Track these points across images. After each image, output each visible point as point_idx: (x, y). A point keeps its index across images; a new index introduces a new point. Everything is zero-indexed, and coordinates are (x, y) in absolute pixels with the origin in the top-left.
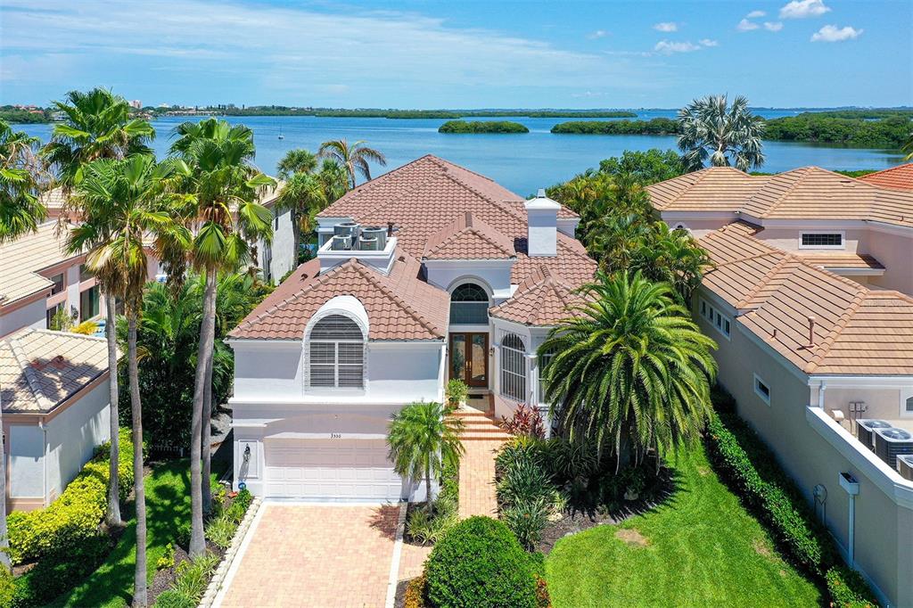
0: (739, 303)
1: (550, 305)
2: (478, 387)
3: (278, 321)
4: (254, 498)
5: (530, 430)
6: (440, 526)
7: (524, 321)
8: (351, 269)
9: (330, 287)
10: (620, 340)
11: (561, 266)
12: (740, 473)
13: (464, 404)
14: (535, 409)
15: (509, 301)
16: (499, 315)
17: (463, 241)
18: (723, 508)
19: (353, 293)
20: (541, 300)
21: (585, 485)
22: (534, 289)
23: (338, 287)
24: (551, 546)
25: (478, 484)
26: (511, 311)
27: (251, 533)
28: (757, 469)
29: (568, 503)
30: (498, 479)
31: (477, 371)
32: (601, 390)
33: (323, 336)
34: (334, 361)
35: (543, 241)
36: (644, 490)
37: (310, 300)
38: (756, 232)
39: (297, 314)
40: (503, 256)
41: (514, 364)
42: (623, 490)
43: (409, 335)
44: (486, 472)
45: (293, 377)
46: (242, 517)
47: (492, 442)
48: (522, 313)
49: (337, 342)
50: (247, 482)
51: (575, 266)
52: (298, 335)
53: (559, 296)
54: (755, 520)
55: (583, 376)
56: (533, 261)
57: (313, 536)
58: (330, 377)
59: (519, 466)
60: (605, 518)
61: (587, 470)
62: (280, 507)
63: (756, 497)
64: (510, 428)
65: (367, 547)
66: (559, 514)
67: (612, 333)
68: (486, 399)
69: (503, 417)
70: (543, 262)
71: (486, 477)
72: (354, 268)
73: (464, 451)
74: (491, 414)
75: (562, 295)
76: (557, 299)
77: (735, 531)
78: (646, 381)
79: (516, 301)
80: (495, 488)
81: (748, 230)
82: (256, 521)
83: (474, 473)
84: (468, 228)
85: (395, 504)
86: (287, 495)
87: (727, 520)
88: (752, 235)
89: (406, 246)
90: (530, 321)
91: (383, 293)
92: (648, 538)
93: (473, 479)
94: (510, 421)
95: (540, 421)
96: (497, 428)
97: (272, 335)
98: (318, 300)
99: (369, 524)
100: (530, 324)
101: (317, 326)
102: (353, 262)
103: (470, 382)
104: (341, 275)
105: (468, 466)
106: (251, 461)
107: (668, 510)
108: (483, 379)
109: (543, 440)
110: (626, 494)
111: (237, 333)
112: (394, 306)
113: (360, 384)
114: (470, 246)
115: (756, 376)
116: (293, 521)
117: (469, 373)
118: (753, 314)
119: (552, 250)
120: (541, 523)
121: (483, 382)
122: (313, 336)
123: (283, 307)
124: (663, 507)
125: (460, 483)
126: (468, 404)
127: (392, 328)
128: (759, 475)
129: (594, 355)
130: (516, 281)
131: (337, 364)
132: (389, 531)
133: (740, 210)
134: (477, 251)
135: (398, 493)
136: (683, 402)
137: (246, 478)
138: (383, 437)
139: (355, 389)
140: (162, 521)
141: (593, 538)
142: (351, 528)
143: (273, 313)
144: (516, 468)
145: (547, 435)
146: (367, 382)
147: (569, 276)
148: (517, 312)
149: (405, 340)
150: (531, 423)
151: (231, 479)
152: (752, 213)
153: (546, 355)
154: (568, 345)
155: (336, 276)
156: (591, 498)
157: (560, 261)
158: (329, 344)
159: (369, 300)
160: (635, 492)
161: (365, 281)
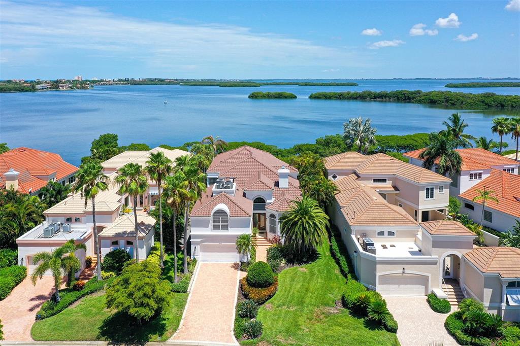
139: (226, 230)
146: (229, 229)
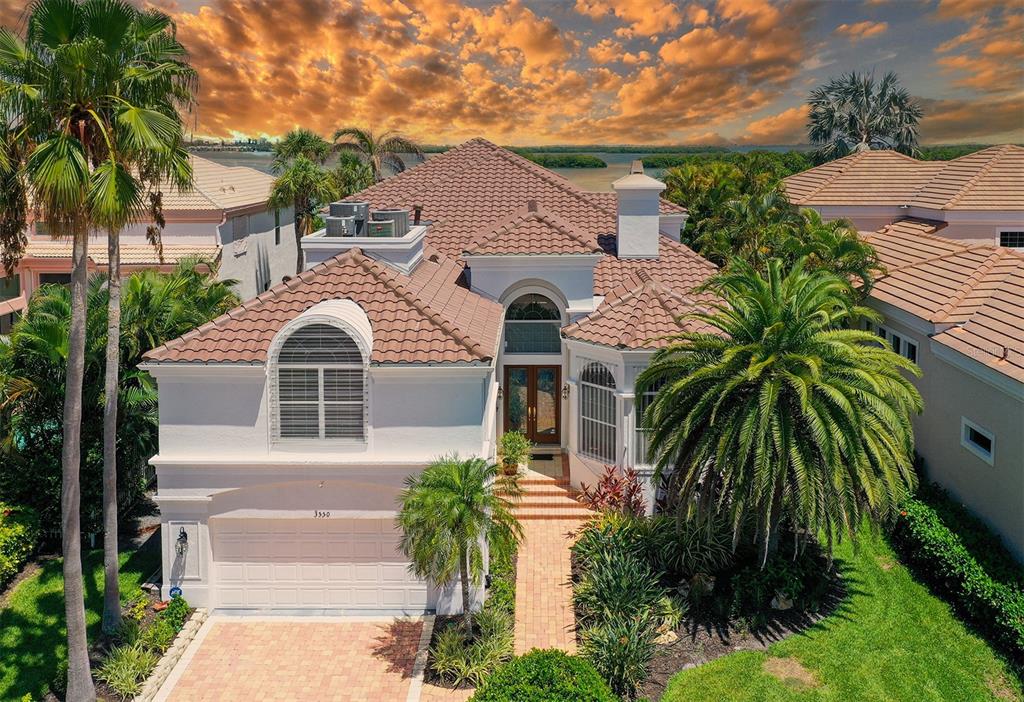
0: (936, 315)
1: (652, 320)
2: (547, 445)
3: (230, 335)
4: (194, 610)
5: (622, 504)
6: (483, 654)
7: (614, 342)
8: (351, 262)
9: (316, 287)
10: (771, 359)
11: (664, 271)
12: (950, 567)
13: (526, 467)
14: (631, 473)
15: (591, 316)
16: (577, 335)
17: (523, 230)
18: (926, 621)
19: (351, 295)
20: (638, 313)
21: (710, 587)
22: (630, 298)
23: (329, 287)
24: (662, 687)
25: (544, 585)
26: (594, 329)
27: (180, 669)
28: (979, 562)
29: (685, 615)
30: (575, 578)
31: (545, 424)
32: (742, 438)
33: (300, 358)
34: (316, 398)
35: (640, 236)
36: (801, 594)
37: (282, 306)
38: (936, 230)
39: (261, 325)
40: (582, 250)
41: (598, 407)
42: (770, 595)
43: (434, 356)
44: (558, 567)
45: (251, 422)
46: (170, 643)
47: (566, 521)
48: (612, 332)
49: (321, 367)
50: (183, 587)
51: (685, 271)
52: (260, 356)
53: (665, 308)
54: (981, 642)
55: (713, 416)
56: (624, 264)
57: (279, 673)
58: (312, 422)
59: (608, 558)
60: (744, 639)
61: (710, 563)
62: (234, 625)
63: (983, 605)
64: (592, 501)
65: (365, 690)
66: (672, 633)
67: (756, 350)
68: (558, 461)
69: (583, 485)
70: (639, 266)
71: (557, 574)
72: (356, 261)
73: (522, 536)
74: (564, 482)
75: (670, 305)
76: (663, 312)
77: (953, 661)
78: (816, 425)
79: (602, 316)
80: (570, 592)
81: (923, 228)
82: (193, 648)
83: (538, 569)
84: (531, 213)
85: (415, 618)
86: (249, 606)
87: (937, 641)
88: (930, 232)
89: (443, 245)
90: (624, 342)
91: (398, 295)
92: (815, 672)
93: (538, 577)
94: (592, 491)
95: (639, 491)
96: (573, 501)
97: (217, 356)
98: (296, 306)
99: (373, 651)
100: (623, 347)
101: (290, 342)
102: (354, 254)
103: (534, 436)
104: (335, 270)
105: (531, 557)
106: (189, 555)
107: (843, 624)
108: (553, 432)
109: (642, 518)
110: (774, 600)
111: (161, 354)
112: (414, 314)
113: (358, 433)
114: (534, 236)
115: (965, 421)
116: (252, 647)
117: (533, 423)
118: (958, 331)
119: (652, 248)
120: (645, 651)
121: (555, 437)
122: (283, 357)
123: (240, 315)
124: (834, 619)
125: (518, 584)
126: (530, 468)
127: (408, 345)
128: (986, 570)
129: (730, 385)
130: (601, 292)
131: (321, 403)
132: (403, 664)
133: (909, 203)
134: (544, 243)
135: (422, 602)
136: (871, 457)
137: (182, 580)
138: (393, 514)
140: (34, 654)
141: (728, 672)
142: (342, 657)
143: (222, 324)
144: (603, 561)
145: (649, 511)
147: (677, 284)
148: (603, 331)
149: (429, 363)
150: (624, 493)
151: (159, 582)
152: (927, 204)
153: (647, 393)
154: (685, 372)
155: (326, 273)
156: (721, 607)
157: (664, 265)
158: (309, 371)
159: (375, 306)
160: (788, 598)
161: (370, 278)
